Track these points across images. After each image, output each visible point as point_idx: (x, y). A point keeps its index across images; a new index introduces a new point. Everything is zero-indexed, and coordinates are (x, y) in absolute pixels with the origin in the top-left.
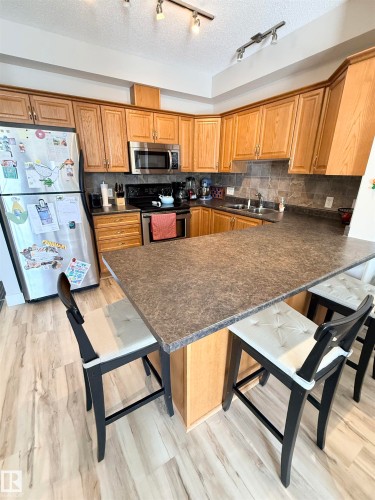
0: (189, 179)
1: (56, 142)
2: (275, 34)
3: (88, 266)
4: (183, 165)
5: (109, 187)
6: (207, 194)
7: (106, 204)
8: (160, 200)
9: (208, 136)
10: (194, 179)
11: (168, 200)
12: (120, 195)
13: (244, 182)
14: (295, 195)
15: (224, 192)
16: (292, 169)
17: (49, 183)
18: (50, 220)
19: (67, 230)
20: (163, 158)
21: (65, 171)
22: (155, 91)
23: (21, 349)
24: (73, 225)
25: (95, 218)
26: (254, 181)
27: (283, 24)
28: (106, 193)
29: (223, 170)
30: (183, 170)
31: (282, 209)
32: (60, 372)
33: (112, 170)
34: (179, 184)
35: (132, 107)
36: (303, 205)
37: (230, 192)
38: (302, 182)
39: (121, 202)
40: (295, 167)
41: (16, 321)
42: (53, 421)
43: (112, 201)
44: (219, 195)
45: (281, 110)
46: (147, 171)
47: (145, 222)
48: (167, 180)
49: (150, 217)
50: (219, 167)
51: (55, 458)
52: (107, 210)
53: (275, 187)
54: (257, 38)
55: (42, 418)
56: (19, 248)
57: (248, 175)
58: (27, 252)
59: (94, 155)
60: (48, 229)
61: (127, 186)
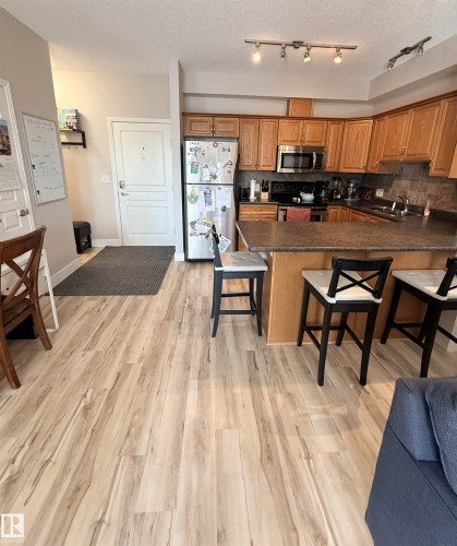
0: (335, 179)
1: (224, 149)
2: (421, 48)
3: (230, 242)
4: (328, 165)
5: (257, 183)
6: (353, 195)
7: (252, 197)
8: (300, 197)
9: (357, 138)
10: (340, 179)
11: (308, 197)
12: (265, 190)
13: (394, 184)
14: (444, 199)
15: (374, 194)
16: (433, 172)
17: (215, 177)
18: (210, 204)
19: (220, 212)
20: (307, 159)
21: (226, 169)
22: (309, 102)
23: (180, 283)
24: (224, 209)
25: (241, 206)
26: (405, 183)
27: (429, 39)
28: (254, 187)
29: (370, 170)
30: (327, 170)
31: (427, 213)
32: (200, 300)
33: (261, 168)
34: (322, 183)
35: (287, 117)
36: (452, 210)
37: (380, 194)
38: (453, 186)
39: (265, 196)
40: (436, 169)
41: (178, 269)
42: (192, 316)
43: (257, 195)
44: (367, 196)
45: (427, 113)
46: (300, 171)
47: (281, 214)
48: (312, 179)
49: (286, 210)
50: (366, 167)
51: (191, 329)
52: (252, 201)
53: (425, 190)
54: (406, 51)
55: (187, 314)
56: (190, 220)
57: (399, 176)
58: (193, 224)
59: (249, 157)
60: (208, 209)
61: (273, 183)
